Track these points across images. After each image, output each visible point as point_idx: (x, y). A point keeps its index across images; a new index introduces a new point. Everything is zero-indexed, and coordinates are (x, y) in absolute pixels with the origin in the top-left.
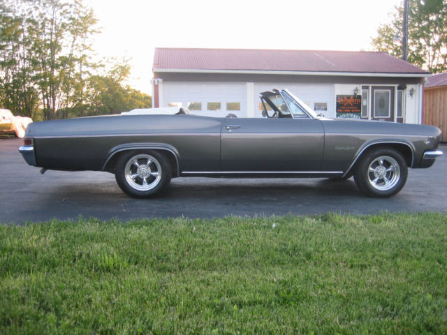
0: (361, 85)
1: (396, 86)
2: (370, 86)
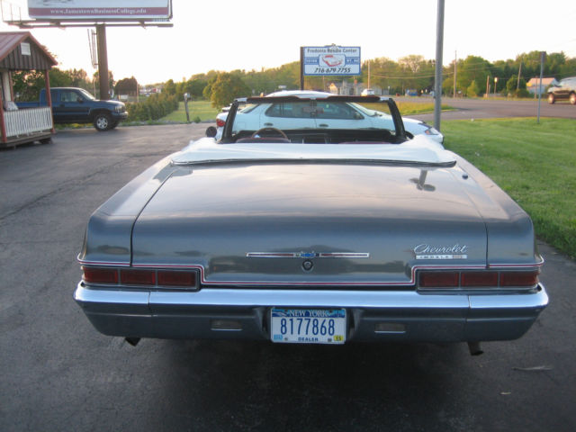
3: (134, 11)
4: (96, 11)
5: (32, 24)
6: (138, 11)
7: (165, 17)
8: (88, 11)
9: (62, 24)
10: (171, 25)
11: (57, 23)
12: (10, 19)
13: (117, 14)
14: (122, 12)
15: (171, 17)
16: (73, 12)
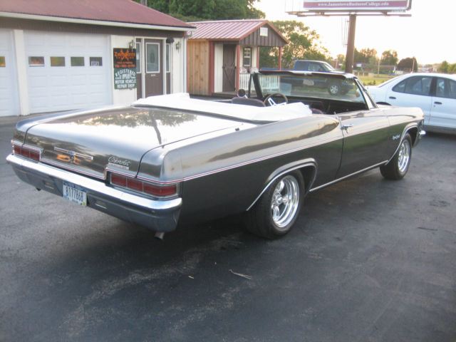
0: (136, 37)
1: (165, 39)
2: (143, 38)
3: (379, 4)
4: (350, 4)
5: (305, 14)
6: (382, 4)
7: (403, 8)
8: (345, 4)
9: (326, 13)
10: (410, 15)
11: (322, 13)
12: (291, 11)
13: (365, 6)
14: (370, 4)
15: (409, 8)
16: (334, 5)
